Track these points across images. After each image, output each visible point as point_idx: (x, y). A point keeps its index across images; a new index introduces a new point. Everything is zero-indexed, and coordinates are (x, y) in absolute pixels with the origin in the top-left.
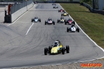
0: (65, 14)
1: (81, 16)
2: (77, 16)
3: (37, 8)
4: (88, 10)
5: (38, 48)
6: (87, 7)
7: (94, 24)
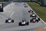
2: (34, 8)
5: (16, 24)
7: (42, 12)
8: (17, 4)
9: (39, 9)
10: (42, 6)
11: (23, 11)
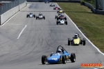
0: (61, 11)
1: (82, 17)
2: (77, 17)
4: (90, 11)
6: (89, 7)
7: (97, 26)
9: (88, 20)
11: (50, 25)
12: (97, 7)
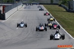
3: (25, 8)
4: (65, 10)
5: (26, 39)
8: (29, 8)
9: (64, 16)
10: (69, 12)
11: (39, 20)
12: (69, 8)
